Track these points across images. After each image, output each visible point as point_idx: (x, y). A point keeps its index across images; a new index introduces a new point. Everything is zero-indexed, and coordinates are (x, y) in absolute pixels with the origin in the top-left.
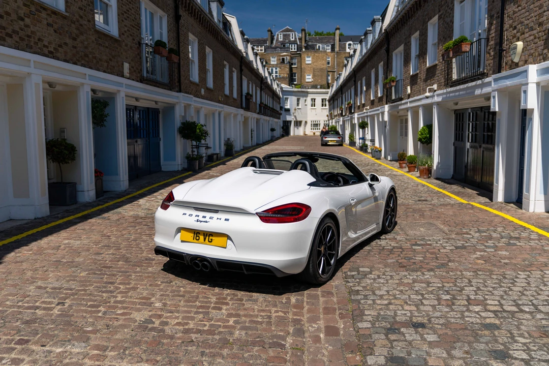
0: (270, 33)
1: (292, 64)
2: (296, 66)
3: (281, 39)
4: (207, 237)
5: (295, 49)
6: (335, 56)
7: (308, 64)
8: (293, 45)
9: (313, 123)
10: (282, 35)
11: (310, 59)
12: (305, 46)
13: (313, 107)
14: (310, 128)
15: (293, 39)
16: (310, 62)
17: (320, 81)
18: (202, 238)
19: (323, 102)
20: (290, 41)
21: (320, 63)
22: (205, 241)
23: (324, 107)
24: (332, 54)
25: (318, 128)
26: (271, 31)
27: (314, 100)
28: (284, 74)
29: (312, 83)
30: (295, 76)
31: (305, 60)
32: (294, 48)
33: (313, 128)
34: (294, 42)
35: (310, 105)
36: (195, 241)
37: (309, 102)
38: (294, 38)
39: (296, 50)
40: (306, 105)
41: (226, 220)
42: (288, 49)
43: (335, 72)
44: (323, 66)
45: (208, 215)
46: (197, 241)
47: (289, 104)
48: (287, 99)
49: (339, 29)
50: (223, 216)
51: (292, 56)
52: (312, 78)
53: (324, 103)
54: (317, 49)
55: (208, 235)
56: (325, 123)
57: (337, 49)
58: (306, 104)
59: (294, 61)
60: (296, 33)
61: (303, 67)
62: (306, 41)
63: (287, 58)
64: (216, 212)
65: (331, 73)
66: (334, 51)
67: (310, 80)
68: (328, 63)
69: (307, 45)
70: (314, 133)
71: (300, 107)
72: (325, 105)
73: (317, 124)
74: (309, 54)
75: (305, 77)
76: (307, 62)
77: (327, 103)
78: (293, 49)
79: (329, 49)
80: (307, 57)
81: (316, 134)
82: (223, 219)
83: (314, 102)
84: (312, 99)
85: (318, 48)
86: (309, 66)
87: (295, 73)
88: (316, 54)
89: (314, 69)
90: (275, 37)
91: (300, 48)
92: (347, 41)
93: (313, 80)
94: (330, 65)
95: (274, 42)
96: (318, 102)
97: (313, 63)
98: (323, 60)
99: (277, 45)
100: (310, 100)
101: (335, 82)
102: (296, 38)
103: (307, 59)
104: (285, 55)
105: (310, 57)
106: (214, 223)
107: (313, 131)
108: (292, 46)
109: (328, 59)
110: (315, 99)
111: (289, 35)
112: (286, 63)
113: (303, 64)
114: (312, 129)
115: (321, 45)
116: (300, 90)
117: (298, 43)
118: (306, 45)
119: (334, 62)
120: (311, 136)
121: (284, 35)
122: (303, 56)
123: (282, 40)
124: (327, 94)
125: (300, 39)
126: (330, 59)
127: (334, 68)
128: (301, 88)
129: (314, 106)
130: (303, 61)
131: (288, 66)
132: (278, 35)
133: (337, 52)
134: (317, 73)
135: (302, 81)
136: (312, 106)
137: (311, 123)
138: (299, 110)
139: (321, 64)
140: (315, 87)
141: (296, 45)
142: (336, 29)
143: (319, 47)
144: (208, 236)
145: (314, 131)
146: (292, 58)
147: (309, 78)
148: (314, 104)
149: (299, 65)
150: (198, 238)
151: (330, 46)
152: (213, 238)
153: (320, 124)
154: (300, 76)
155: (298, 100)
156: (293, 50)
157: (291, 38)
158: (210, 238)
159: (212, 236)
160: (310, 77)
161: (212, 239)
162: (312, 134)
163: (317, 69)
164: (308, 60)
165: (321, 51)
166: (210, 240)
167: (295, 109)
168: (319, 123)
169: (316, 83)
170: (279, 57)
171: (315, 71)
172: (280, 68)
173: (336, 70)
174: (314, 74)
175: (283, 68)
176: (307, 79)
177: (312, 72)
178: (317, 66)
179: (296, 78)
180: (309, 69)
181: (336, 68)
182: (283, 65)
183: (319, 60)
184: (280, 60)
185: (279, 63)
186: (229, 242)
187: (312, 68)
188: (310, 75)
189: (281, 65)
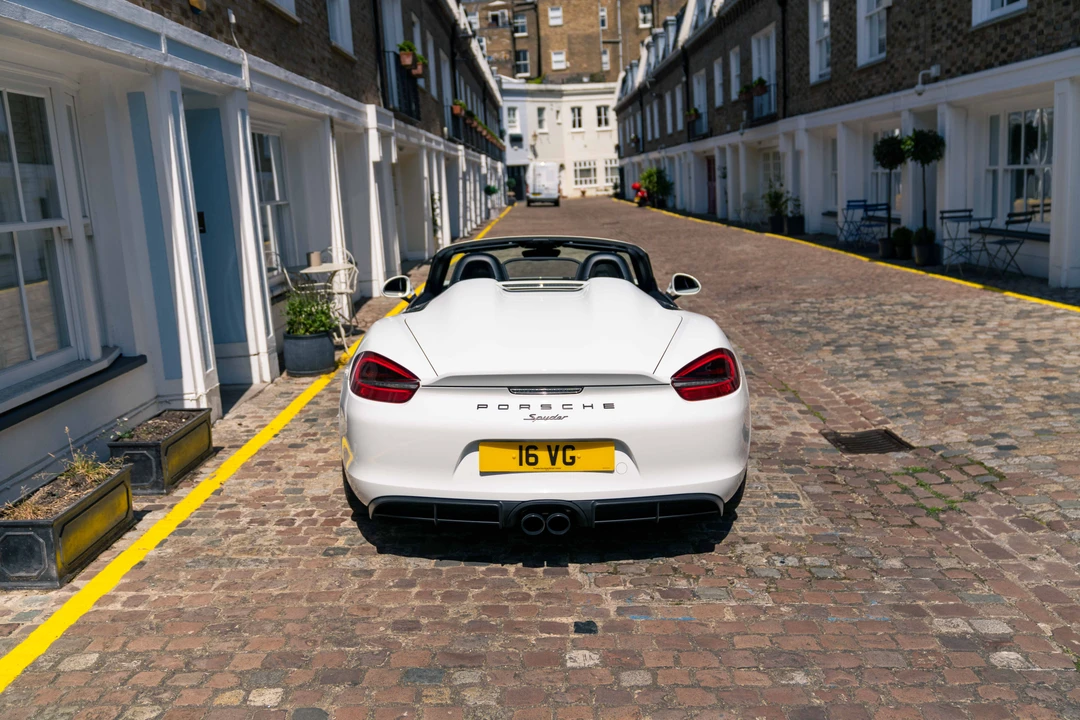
1: (516, 30)
2: (525, 34)
4: (560, 453)
6: (616, 4)
7: (555, 26)
9: (578, 168)
11: (559, 13)
13: (577, 129)
14: (573, 179)
16: (559, 22)
17: (585, 66)
18: (543, 456)
19: (599, 114)
21: (583, 21)
22: (553, 463)
23: (603, 128)
24: (610, 1)
25: (593, 178)
27: (577, 111)
28: (499, 52)
29: (568, 72)
30: (525, 59)
31: (546, 16)
33: (579, 179)
35: (571, 124)
36: (525, 466)
37: (567, 117)
40: (559, 124)
41: (606, 406)
43: (618, 43)
44: (592, 31)
45: (557, 401)
46: (531, 468)
47: (518, 123)
48: (512, 110)
50: (598, 398)
51: (516, 9)
52: (568, 59)
53: (603, 117)
55: (561, 448)
56: (609, 165)
58: (559, 121)
59: (521, 21)
61: (542, 33)
63: (503, 14)
64: (578, 389)
65: (610, 46)
67: (562, 66)
68: (603, 23)
70: (583, 193)
71: (545, 130)
72: (607, 123)
73: (589, 170)
74: (557, 1)
75: (549, 58)
76: (552, 22)
77: (612, 116)
80: (552, 9)
81: (588, 194)
82: (599, 406)
83: (579, 115)
84: (573, 109)
86: (559, 30)
87: (525, 52)
88: (573, 2)
89: (570, 38)
93: (568, 64)
94: (606, 27)
96: (589, 115)
97: (566, 22)
98: (591, 14)
100: (570, 111)
103: (551, 14)
104: (498, 7)
105: (558, 9)
106: (578, 417)
107: (579, 186)
109: (602, 14)
110: (579, 109)
112: (501, 25)
113: (542, 26)
114: (576, 182)
116: (543, 87)
120: (575, 200)
122: (541, 7)
124: (612, 93)
126: (604, 13)
127: (615, 34)
128: (541, 83)
129: (580, 126)
130: (541, 19)
131: (507, 33)
134: (577, 47)
135: (544, 68)
136: (574, 126)
137: (573, 168)
138: (544, 137)
139: (585, 25)
140: (576, 79)
144: (562, 450)
145: (583, 187)
146: (515, 16)
147: (558, 61)
148: (580, 121)
149: (534, 30)
150: (532, 460)
152: (575, 453)
153: (595, 170)
154: (536, 58)
155: (541, 111)
158: (569, 453)
159: (573, 448)
160: (562, 57)
161: (573, 458)
162: (578, 194)
163: (578, 36)
164: (555, 17)
166: (568, 460)
167: (535, 136)
168: (592, 166)
169: (577, 71)
170: (484, 12)
171: (573, 41)
172: (490, 39)
173: (620, 38)
174: (569, 49)
175: (495, 38)
176: (556, 62)
177: (566, 45)
178: (576, 29)
179: (528, 62)
180: (558, 37)
181: (620, 32)
182: (496, 31)
183: (581, 15)
184: (487, 19)
185: (485, 26)
186: (619, 455)
187: (565, 36)
188: (561, 53)
189: (490, 31)
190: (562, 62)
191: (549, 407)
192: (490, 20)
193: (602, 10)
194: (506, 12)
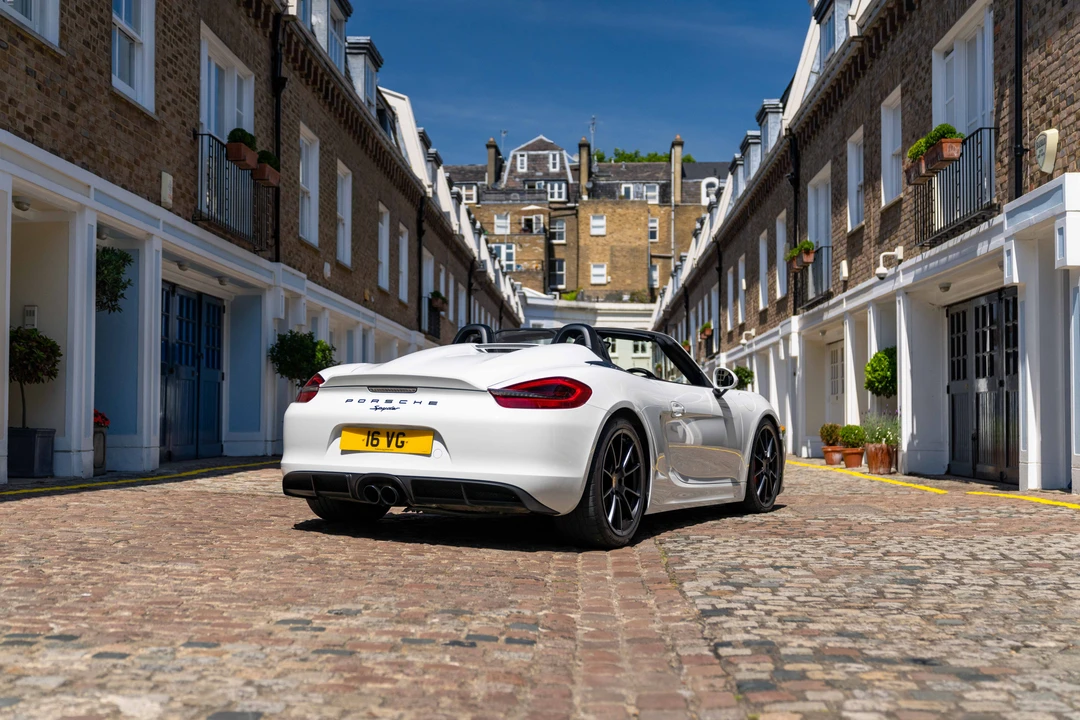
0: (492, 151)
1: (553, 236)
2: (563, 242)
3: (523, 168)
4: (394, 439)
5: (560, 196)
6: (669, 215)
7: (597, 236)
8: (556, 186)
10: (525, 159)
11: (603, 222)
12: (587, 189)
15: (557, 170)
16: (602, 231)
17: (629, 281)
18: (383, 440)
20: (547, 174)
21: (629, 233)
22: (389, 445)
23: (640, 354)
24: (663, 211)
26: (496, 147)
28: (529, 261)
29: (608, 287)
30: (561, 269)
31: (588, 224)
32: (557, 193)
34: (560, 178)
36: (370, 448)
38: (558, 165)
39: (563, 199)
41: (431, 403)
42: (543, 196)
43: (670, 258)
44: (638, 243)
45: (396, 397)
46: (373, 449)
49: (681, 144)
50: (426, 397)
51: (553, 214)
52: (609, 274)
54: (621, 197)
55: (396, 435)
57: (676, 196)
59: (558, 228)
60: (564, 153)
61: (582, 243)
62: (590, 174)
63: (538, 219)
64: (414, 390)
65: (661, 260)
66: (669, 201)
67: (603, 280)
68: (653, 235)
69: (595, 185)
74: (601, 209)
75: (589, 271)
76: (594, 232)
78: (556, 195)
79: (654, 197)
80: (594, 218)
82: (426, 403)
85: (623, 193)
86: (600, 240)
87: (562, 261)
88: (619, 211)
89: (613, 250)
90: (508, 164)
91: (573, 194)
92: (704, 178)
93: (610, 279)
94: (657, 240)
95: (505, 176)
97: (610, 233)
98: (638, 225)
99: (512, 185)
101: (671, 280)
102: (563, 167)
103: (594, 222)
104: (533, 212)
105: (601, 217)
106: (408, 410)
108: (552, 188)
109: (651, 225)
111: (546, 158)
112: (535, 231)
113: (582, 235)
115: (631, 186)
116: (574, 304)
117: (571, 181)
118: (590, 185)
119: (669, 231)
121: (532, 159)
122: (582, 214)
123: (525, 170)
124: (650, 315)
125: (576, 170)
126: (656, 225)
127: (667, 247)
128: (576, 299)
130: (581, 227)
131: (541, 241)
132: (515, 157)
133: (676, 206)
134: (621, 261)
135: (580, 281)
139: (634, 236)
140: (615, 297)
141: (564, 186)
142: (674, 145)
143: (627, 190)
146: (552, 221)
147: (599, 274)
149: (573, 238)
150: (375, 442)
151: (657, 187)
152: (406, 439)
154: (573, 269)
156: (556, 199)
157: (550, 166)
158: (401, 439)
159: (404, 435)
160: (604, 271)
161: (403, 442)
163: (622, 249)
164: (597, 225)
165: (633, 202)
166: (399, 444)
169: (619, 287)
170: (516, 216)
171: (617, 254)
172: (521, 246)
173: (673, 252)
174: (612, 262)
175: (527, 245)
176: (595, 275)
177: (608, 257)
178: (620, 241)
179: (564, 272)
180: (600, 248)
181: (673, 247)
182: (528, 238)
183: (627, 226)
184: (520, 223)
185: (517, 231)
186: (437, 444)
187: (608, 248)
188: (602, 266)
189: (522, 238)
190: (602, 275)
191: (391, 401)
192: (523, 226)
193: (654, 221)
194: (542, 216)
